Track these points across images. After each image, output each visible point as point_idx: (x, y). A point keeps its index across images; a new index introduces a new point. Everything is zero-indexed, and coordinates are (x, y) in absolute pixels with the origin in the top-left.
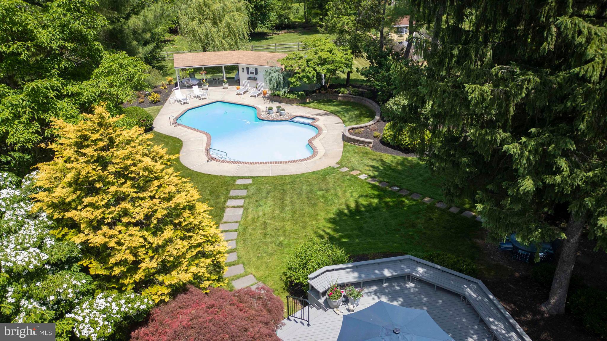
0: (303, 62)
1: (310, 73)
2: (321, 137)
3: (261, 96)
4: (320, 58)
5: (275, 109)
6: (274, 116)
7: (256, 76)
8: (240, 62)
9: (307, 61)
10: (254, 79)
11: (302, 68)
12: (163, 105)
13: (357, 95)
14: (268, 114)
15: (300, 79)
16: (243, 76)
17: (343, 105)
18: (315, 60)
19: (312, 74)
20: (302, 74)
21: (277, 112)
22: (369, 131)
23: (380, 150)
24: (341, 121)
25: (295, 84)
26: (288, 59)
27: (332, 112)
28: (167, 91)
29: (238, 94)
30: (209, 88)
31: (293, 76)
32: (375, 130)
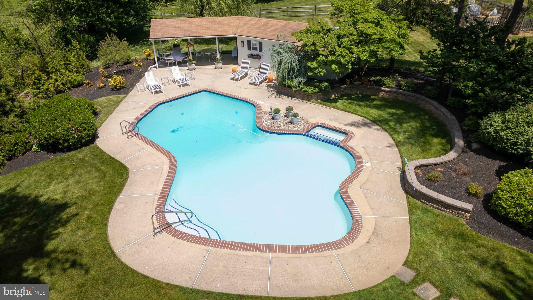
0: (332, 39)
1: (344, 57)
2: (362, 177)
3: (265, 84)
4: (361, 33)
5: (283, 111)
6: (282, 122)
7: (260, 54)
8: (239, 33)
9: (339, 37)
10: (257, 57)
11: (330, 48)
12: (127, 93)
13: (411, 92)
14: (273, 118)
15: (326, 64)
16: (243, 53)
17: (390, 108)
18: (352, 37)
19: (347, 58)
20: (330, 58)
21: (286, 116)
22: (454, 174)
23: (488, 230)
24: (392, 142)
25: (317, 71)
26: (308, 31)
27: (375, 122)
28: (140, 70)
29: (232, 79)
30: (196, 67)
31: (314, 59)
32: (465, 174)
